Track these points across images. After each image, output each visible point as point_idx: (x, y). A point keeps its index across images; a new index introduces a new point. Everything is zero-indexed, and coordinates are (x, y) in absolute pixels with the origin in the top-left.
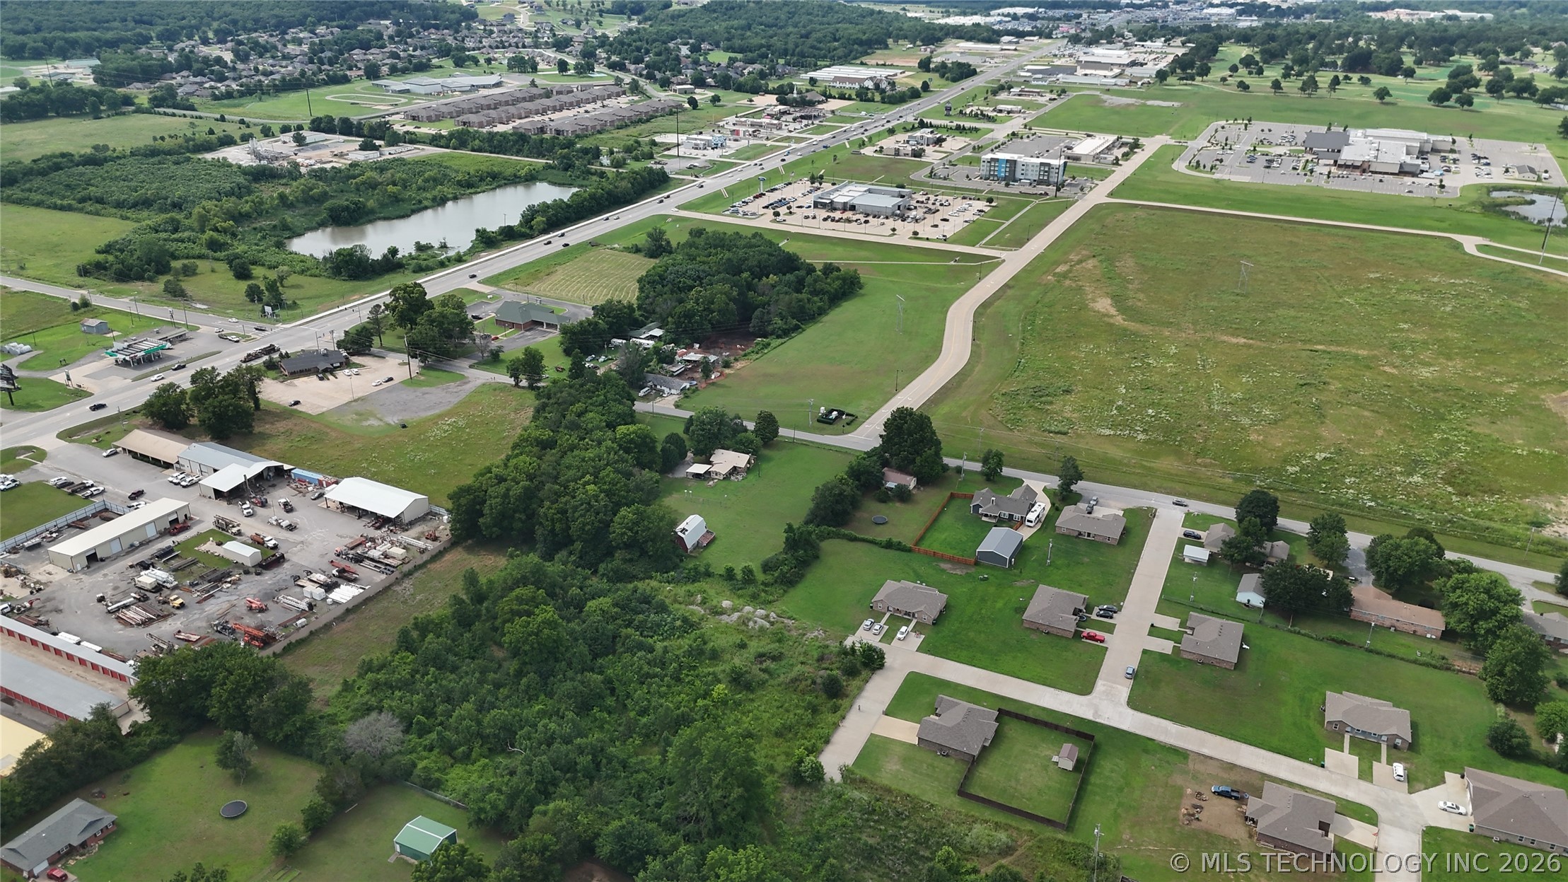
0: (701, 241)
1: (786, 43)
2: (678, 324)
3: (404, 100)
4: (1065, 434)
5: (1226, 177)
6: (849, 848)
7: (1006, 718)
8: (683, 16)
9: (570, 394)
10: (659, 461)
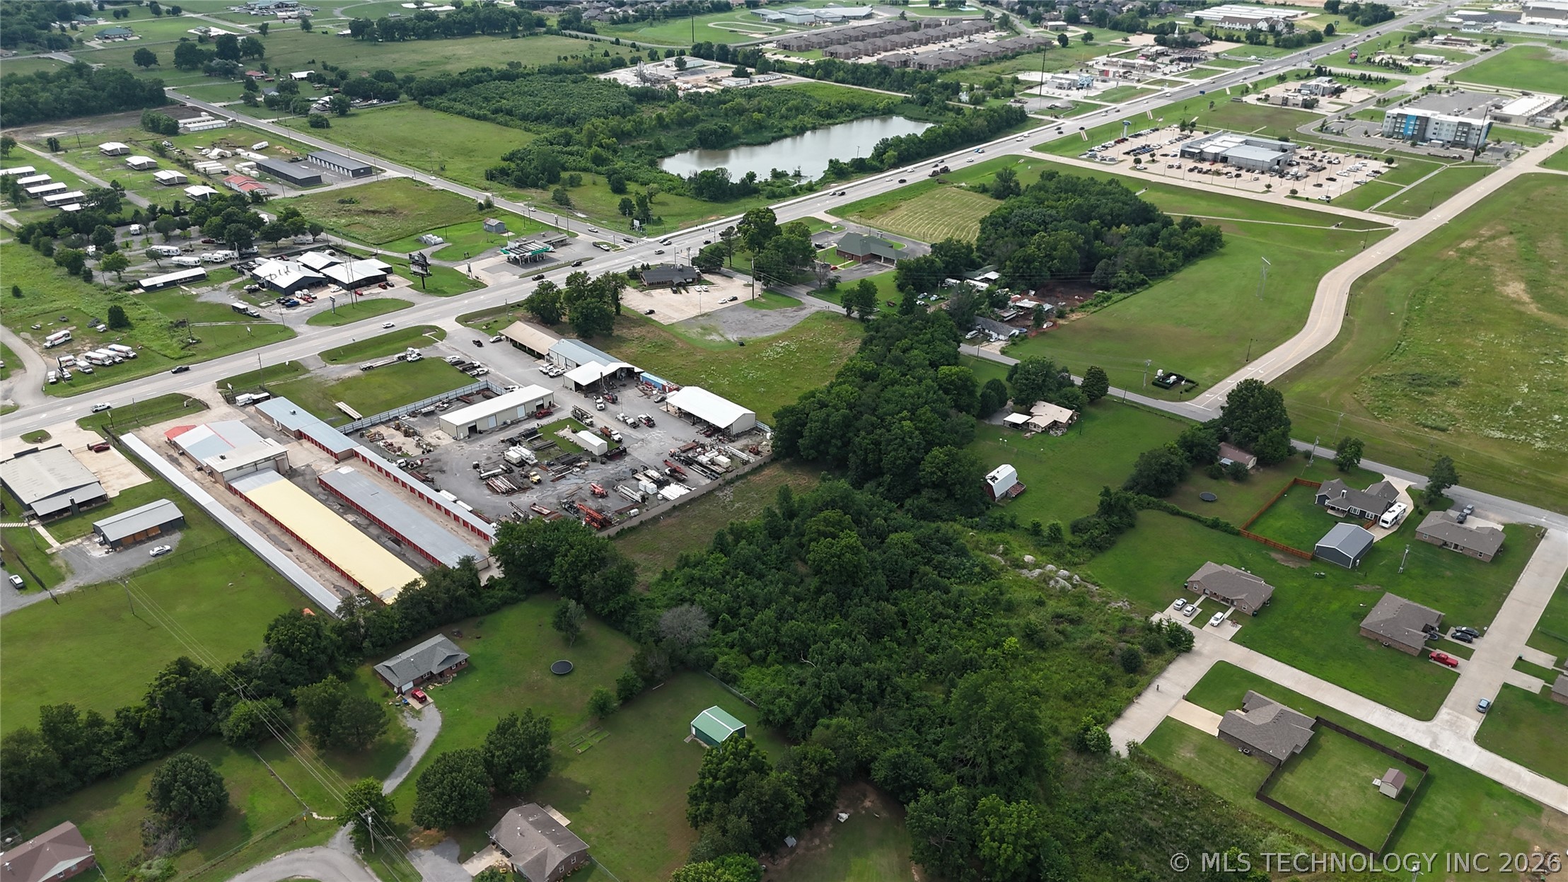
0: (1051, 185)
2: (1016, 269)
3: (778, 29)
4: (1444, 430)
6: (1127, 826)
7: (1324, 728)
9: (897, 329)
10: (978, 406)
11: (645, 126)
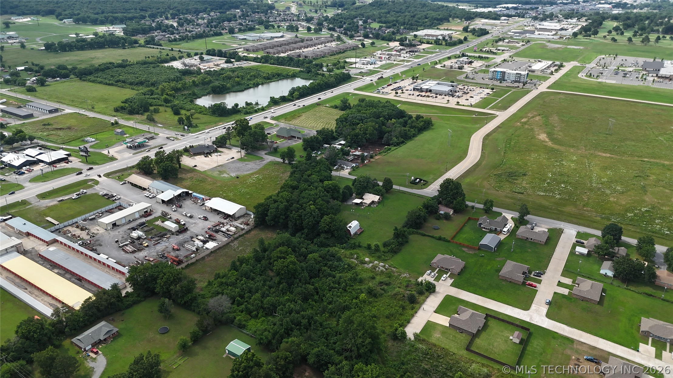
0: (363, 104)
1: (405, 20)
2: (352, 139)
3: (243, 43)
4: (522, 193)
5: (604, 81)
6: (416, 369)
7: (489, 318)
8: (361, 8)
9: (305, 167)
10: (341, 197)
11: (187, 85)
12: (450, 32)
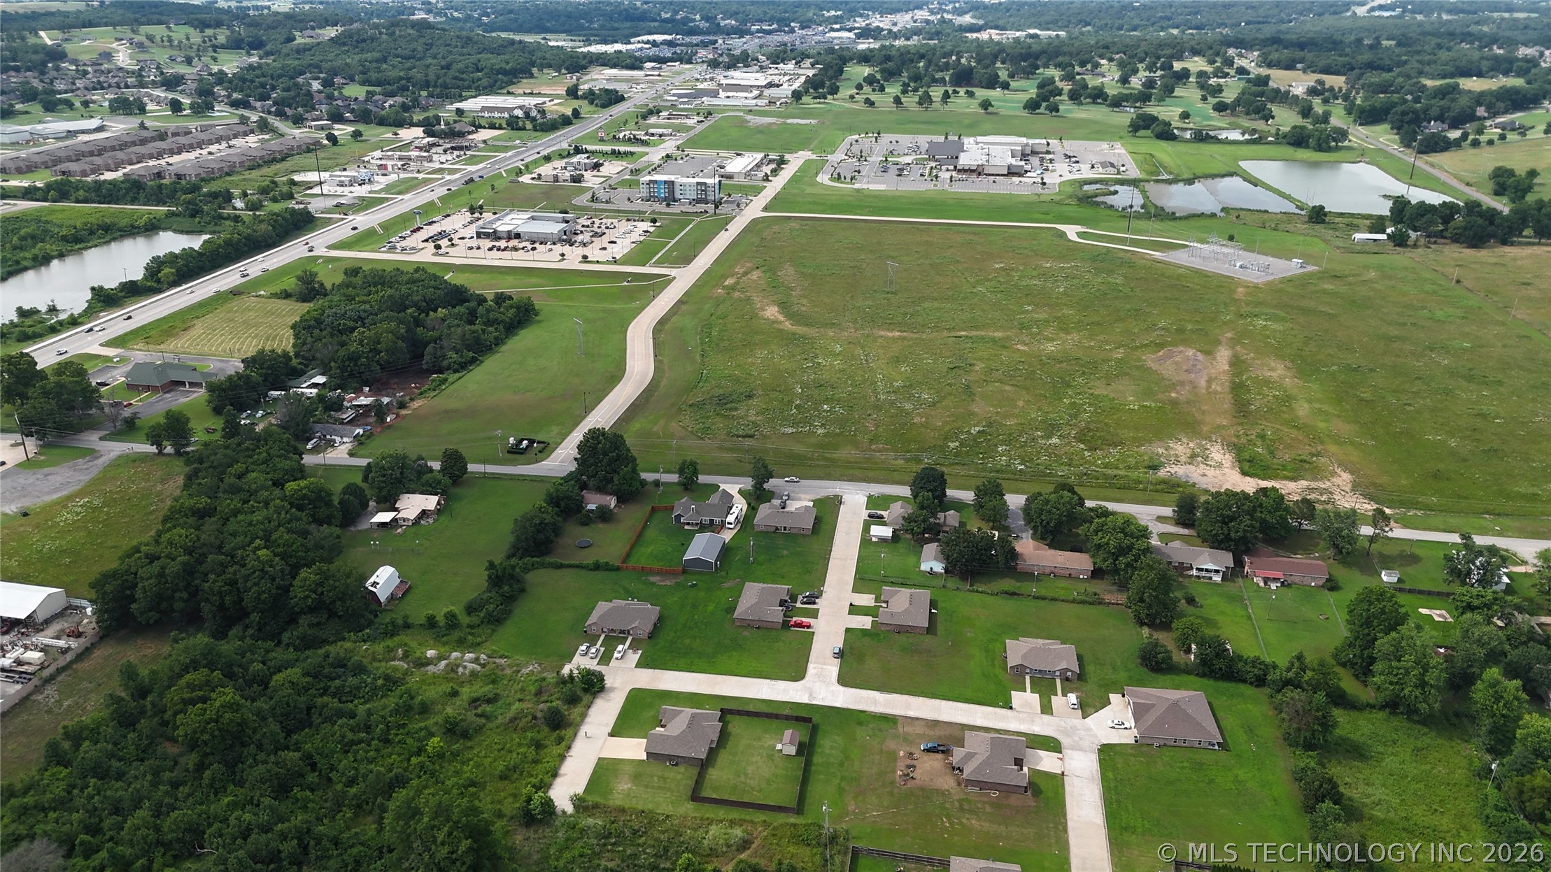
0: (358, 280)
1: (427, 75)
2: (343, 369)
5: (865, 186)
7: (729, 717)
8: (310, 50)
9: (225, 456)
10: (339, 515)
12: (539, 100)
